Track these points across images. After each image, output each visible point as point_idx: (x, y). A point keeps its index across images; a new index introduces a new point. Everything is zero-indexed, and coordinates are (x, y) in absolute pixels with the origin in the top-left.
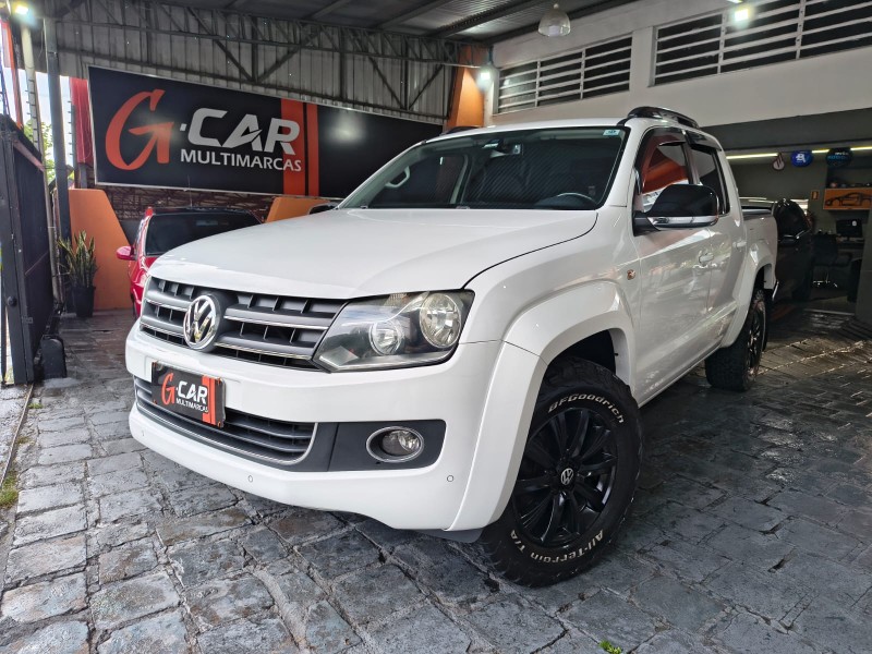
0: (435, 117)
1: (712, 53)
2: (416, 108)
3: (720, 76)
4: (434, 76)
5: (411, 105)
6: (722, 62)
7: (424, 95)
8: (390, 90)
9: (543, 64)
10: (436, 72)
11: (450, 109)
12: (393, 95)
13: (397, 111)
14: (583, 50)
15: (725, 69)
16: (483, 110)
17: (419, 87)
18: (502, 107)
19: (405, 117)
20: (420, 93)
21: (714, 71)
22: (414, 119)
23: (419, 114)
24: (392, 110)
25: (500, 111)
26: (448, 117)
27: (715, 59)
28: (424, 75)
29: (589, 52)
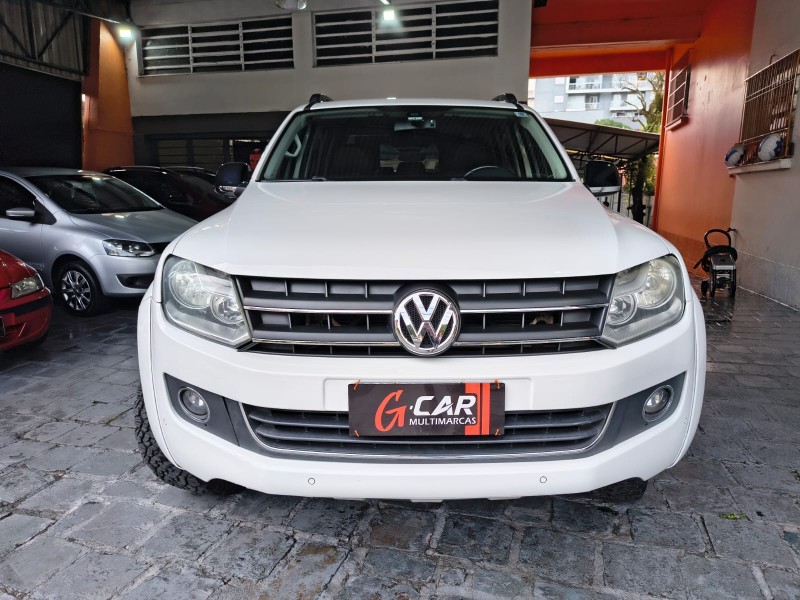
0: (71, 71)
1: (367, 44)
2: (45, 58)
3: (375, 66)
4: (62, 25)
5: (40, 55)
6: (375, 54)
7: (53, 44)
8: (10, 32)
9: (194, 30)
10: (65, 19)
11: (86, 65)
12: (15, 40)
13: (23, 59)
14: (240, 23)
15: (379, 59)
16: (126, 69)
17: (46, 34)
18: (148, 68)
19: (33, 68)
20: (49, 42)
21: (368, 60)
22: (44, 71)
23: (50, 66)
24: (16, 57)
25: (147, 72)
26: (86, 72)
27: (369, 50)
28: (51, 22)
29: (246, 26)
